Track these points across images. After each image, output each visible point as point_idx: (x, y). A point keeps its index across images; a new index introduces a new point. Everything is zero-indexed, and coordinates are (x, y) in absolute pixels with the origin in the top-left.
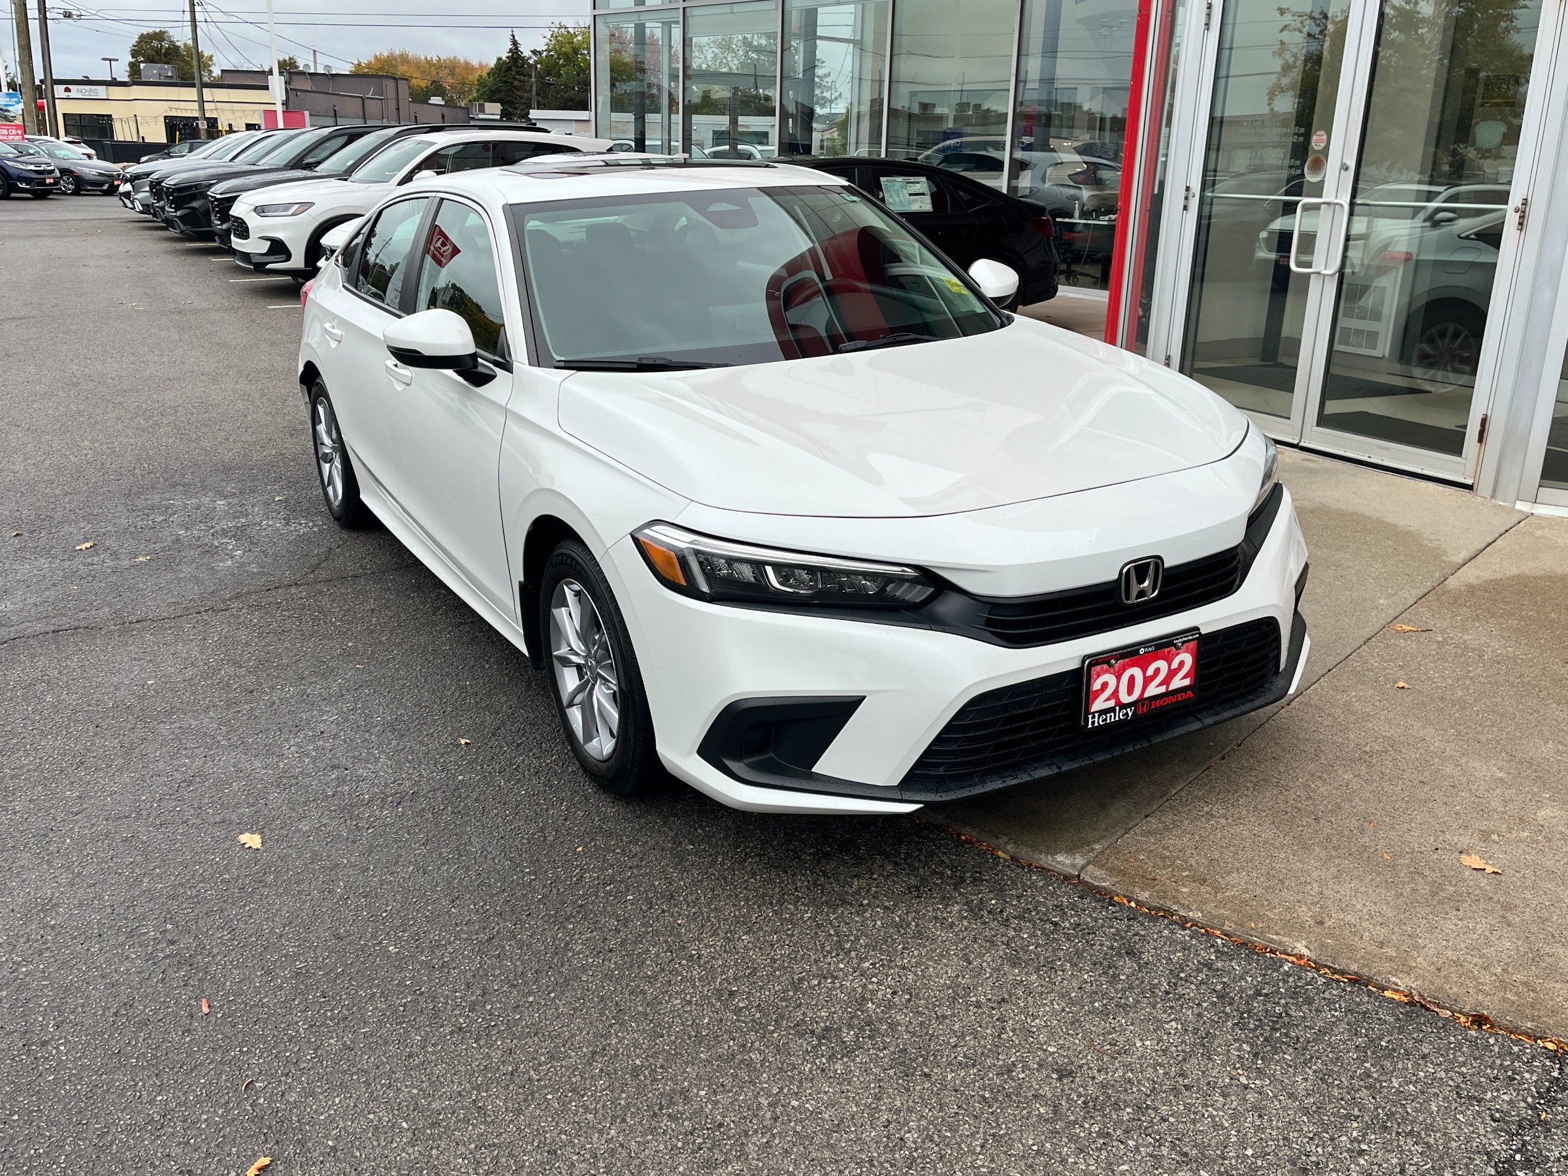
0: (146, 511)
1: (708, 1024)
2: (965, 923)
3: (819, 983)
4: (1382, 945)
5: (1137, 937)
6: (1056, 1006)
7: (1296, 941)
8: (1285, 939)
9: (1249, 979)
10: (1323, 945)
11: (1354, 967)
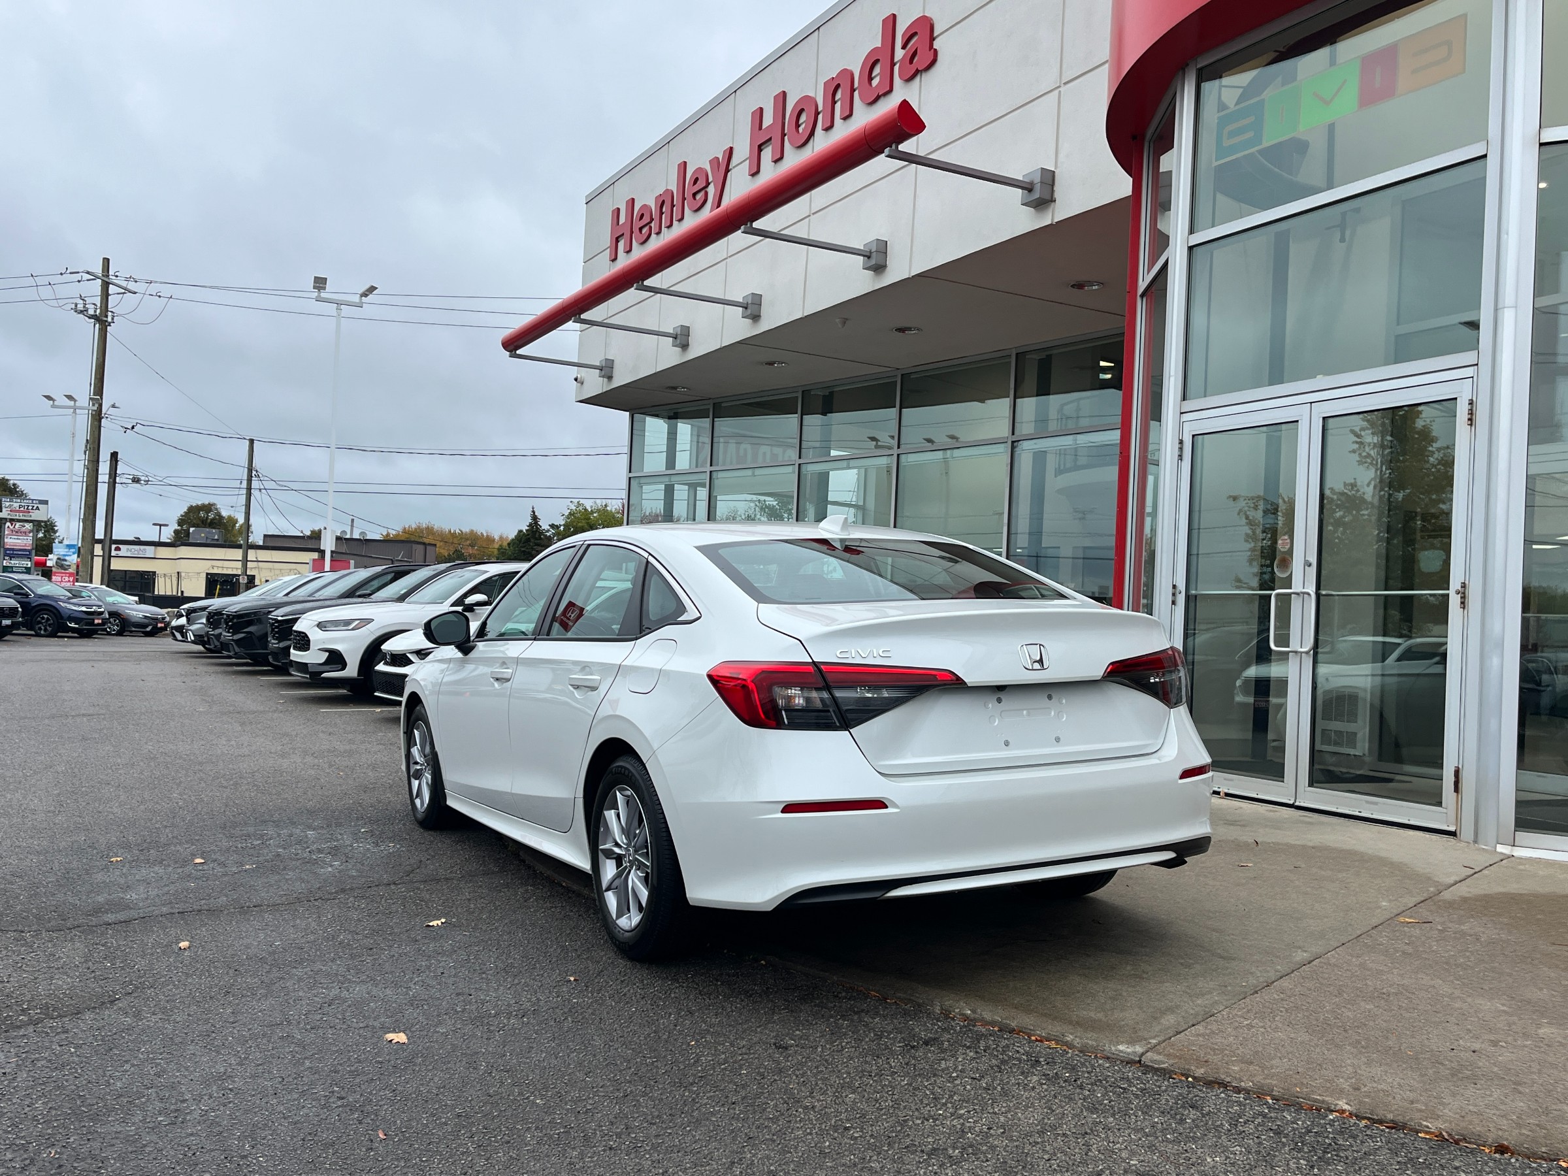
0: (244, 838)
1: (829, 1146)
2: (1045, 1087)
3: (923, 1123)
4: (1412, 1102)
5: (1197, 1098)
6: (1133, 1137)
7: (1338, 1100)
8: (1327, 1099)
9: (1300, 1123)
10: (1361, 1102)
11: (1390, 1116)
